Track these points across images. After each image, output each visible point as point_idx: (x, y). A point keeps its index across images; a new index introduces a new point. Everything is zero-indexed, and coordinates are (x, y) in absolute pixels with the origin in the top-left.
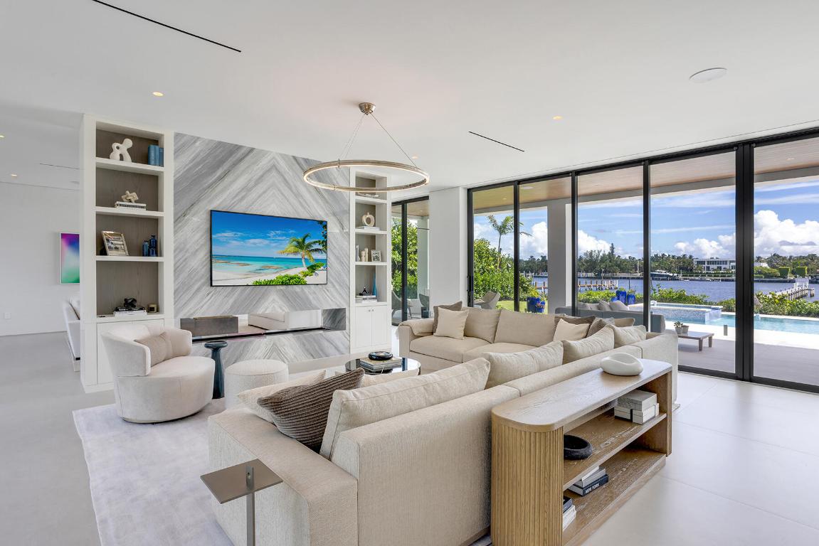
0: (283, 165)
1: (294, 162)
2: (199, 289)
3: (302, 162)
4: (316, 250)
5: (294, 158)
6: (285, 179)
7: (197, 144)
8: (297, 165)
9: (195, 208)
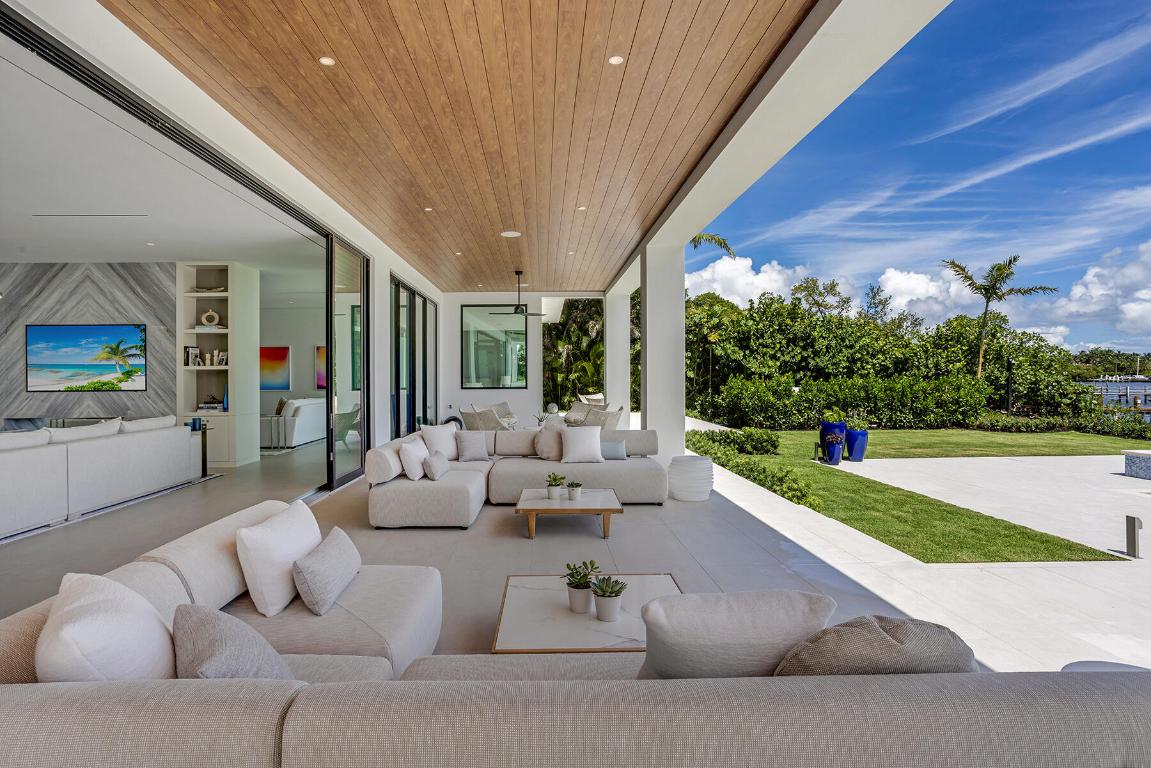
0: (97, 274)
1: (109, 268)
2: (18, 394)
3: (118, 267)
4: (133, 355)
5: (110, 265)
6: (99, 288)
7: (16, 269)
8: (112, 272)
9: (16, 324)
